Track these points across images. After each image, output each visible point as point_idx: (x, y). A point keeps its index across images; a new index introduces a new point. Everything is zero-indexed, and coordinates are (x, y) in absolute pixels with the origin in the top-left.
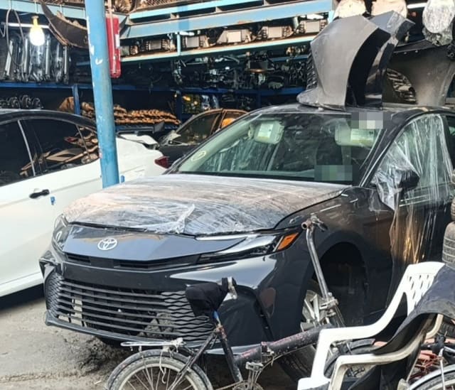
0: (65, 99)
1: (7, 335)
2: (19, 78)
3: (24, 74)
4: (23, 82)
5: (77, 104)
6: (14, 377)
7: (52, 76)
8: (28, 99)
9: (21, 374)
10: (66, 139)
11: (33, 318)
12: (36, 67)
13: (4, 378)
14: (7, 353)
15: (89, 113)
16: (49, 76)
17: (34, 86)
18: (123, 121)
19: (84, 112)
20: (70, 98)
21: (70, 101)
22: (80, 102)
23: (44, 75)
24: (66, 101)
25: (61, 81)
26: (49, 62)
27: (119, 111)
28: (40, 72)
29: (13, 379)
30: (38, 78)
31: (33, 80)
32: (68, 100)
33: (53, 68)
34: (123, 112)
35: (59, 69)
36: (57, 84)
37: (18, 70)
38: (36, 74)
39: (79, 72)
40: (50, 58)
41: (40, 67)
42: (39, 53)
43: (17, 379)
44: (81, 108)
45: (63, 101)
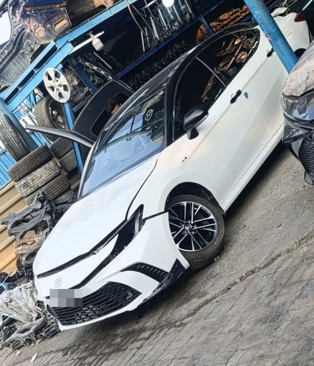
0: (198, 30)
1: (270, 211)
2: (166, 36)
3: (168, 31)
4: (169, 38)
5: (207, 27)
6: (301, 240)
7: (184, 21)
8: (177, 46)
9: (306, 235)
10: (218, 55)
11: (276, 187)
12: (172, 22)
13: (295, 245)
14: (281, 225)
15: (218, 27)
16: (182, 22)
17: (176, 35)
18: (241, 17)
19: (214, 29)
20: (201, 27)
21: (202, 28)
22: (209, 24)
23: (180, 24)
24: (199, 31)
25: (191, 19)
26: (178, 13)
27: (235, 13)
28: (176, 24)
29: (302, 242)
30: (176, 28)
31: (174, 32)
32: (201, 29)
33: (182, 15)
34: (238, 11)
35: (186, 13)
36: (189, 23)
37: (163, 32)
38: (175, 26)
39: (198, 6)
40: (178, 10)
41: (174, 21)
42: (169, 12)
43: (304, 240)
44: (211, 28)
45: (197, 32)
